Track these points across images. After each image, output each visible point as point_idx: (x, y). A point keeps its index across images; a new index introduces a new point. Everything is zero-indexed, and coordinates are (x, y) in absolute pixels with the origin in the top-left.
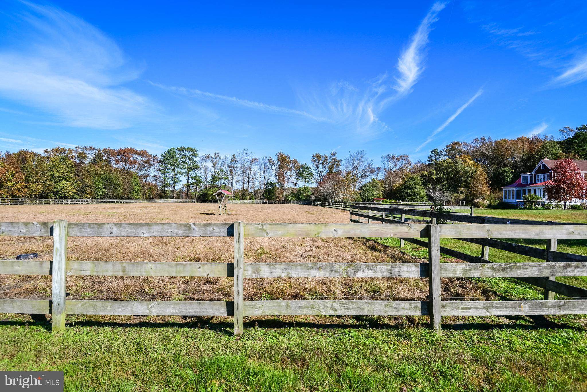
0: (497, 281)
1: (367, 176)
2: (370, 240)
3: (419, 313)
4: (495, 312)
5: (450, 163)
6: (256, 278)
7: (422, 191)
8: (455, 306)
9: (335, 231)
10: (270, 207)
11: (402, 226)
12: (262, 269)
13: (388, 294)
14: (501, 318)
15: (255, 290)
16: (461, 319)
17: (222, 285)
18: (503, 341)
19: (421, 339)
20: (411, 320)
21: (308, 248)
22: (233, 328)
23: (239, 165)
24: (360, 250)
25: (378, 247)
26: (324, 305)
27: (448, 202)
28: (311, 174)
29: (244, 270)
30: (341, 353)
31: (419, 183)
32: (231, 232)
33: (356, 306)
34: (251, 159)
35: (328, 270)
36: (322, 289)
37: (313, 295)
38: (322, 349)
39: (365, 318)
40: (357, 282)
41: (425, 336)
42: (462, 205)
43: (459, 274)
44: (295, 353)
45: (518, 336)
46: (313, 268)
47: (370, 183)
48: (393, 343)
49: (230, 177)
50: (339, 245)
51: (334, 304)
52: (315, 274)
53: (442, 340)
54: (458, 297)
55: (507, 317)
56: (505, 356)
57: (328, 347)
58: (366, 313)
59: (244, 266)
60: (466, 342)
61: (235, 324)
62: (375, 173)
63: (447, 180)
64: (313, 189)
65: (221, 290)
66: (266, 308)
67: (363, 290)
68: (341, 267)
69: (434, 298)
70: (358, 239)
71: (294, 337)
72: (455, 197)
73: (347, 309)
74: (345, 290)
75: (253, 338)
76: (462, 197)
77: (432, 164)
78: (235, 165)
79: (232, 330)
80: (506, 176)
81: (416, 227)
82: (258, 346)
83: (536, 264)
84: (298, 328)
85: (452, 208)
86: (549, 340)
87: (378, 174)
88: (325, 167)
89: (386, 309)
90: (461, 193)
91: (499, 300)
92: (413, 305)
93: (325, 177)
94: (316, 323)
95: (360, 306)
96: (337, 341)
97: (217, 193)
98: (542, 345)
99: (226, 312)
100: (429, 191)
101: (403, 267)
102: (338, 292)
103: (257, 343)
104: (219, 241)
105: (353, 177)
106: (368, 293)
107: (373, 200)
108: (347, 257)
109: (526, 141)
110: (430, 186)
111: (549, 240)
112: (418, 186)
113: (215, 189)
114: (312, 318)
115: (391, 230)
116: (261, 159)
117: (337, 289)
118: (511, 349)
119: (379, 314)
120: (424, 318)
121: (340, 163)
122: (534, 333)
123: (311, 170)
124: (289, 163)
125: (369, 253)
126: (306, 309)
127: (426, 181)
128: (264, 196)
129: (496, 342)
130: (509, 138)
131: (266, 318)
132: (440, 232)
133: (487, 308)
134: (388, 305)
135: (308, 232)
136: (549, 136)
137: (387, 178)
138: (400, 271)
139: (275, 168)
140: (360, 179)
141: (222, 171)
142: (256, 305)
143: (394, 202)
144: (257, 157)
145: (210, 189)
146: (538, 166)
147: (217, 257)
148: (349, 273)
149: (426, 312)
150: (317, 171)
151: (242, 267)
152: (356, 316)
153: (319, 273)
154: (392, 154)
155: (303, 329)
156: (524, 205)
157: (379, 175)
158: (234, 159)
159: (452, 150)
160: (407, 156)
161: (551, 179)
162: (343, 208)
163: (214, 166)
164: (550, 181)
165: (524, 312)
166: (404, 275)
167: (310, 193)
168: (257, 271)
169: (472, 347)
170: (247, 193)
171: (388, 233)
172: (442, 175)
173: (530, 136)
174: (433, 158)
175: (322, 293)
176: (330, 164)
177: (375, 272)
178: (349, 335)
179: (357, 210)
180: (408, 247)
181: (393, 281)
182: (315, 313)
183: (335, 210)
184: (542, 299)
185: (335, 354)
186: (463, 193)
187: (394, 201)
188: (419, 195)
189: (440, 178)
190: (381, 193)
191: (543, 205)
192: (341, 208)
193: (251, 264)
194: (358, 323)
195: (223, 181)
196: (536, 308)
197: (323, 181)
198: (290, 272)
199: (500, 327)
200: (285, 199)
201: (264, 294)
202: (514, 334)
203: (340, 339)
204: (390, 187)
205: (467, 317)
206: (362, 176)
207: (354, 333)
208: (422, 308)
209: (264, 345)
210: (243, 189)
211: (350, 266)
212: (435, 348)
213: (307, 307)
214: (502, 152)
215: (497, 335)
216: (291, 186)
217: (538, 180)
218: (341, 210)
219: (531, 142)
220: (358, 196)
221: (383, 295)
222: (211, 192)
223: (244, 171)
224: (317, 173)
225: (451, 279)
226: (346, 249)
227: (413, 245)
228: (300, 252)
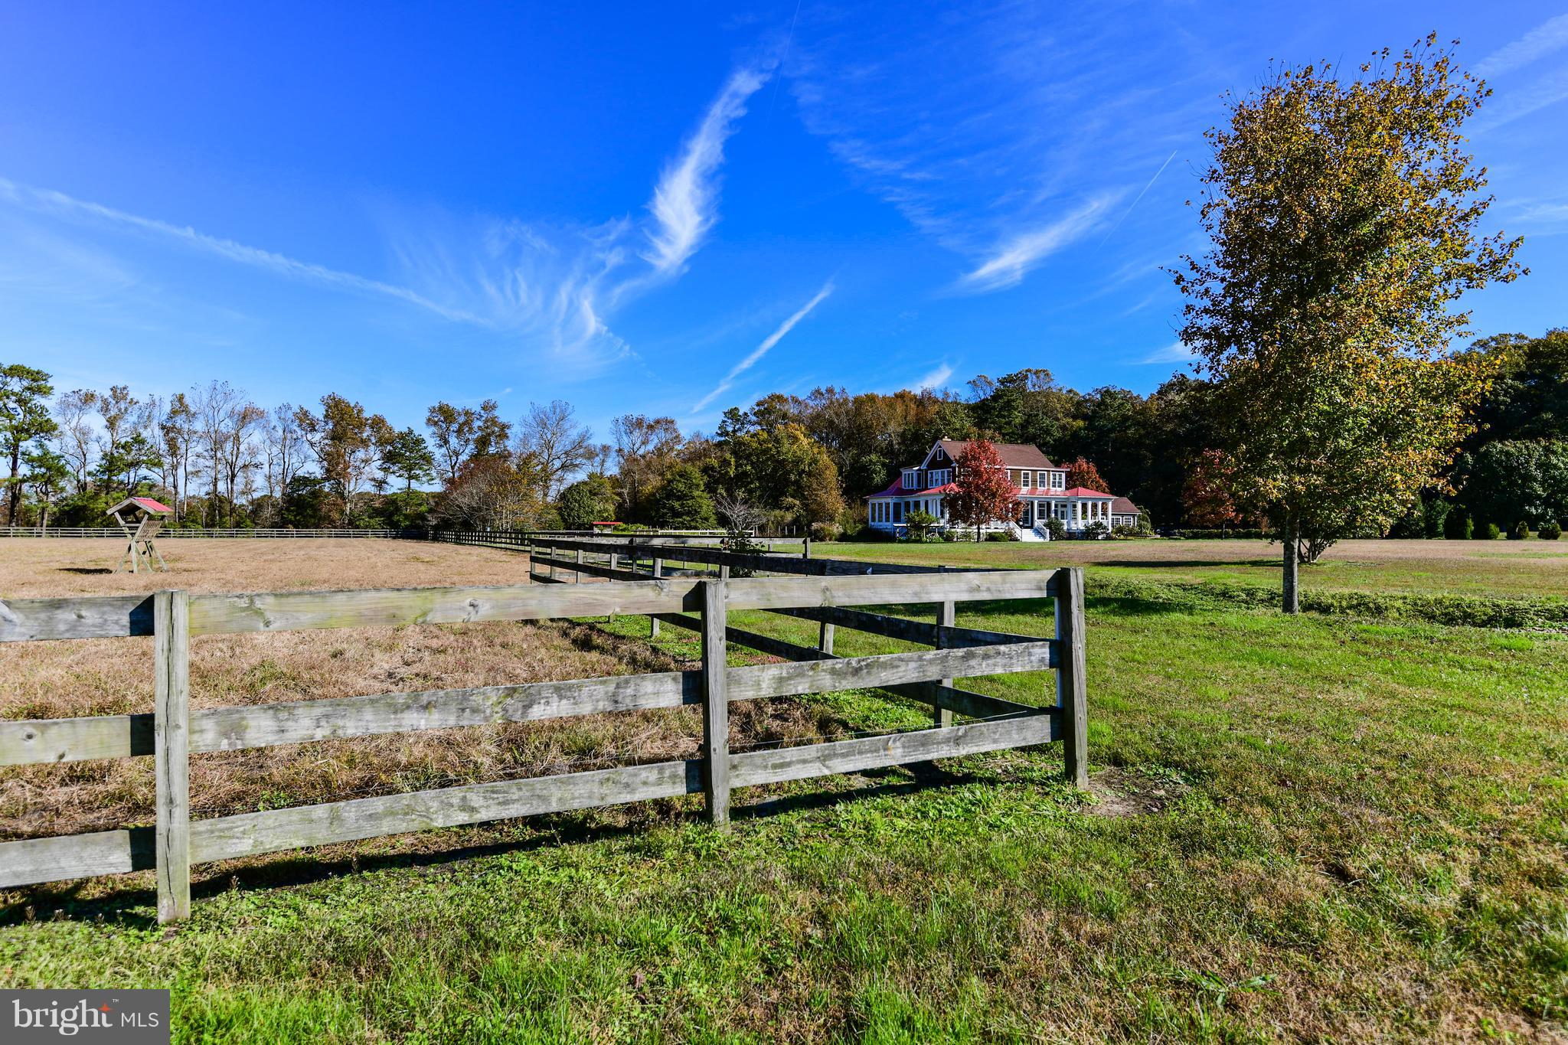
0: (849, 697)
1: (577, 466)
2: (579, 624)
3: (681, 789)
4: (840, 766)
5: (764, 441)
6: (242, 751)
7: (706, 505)
8: (759, 761)
9: (472, 605)
10: (300, 548)
11: (641, 587)
12: (252, 723)
13: (614, 751)
14: (853, 777)
15: (238, 786)
16: (775, 791)
17: (124, 782)
18: (854, 826)
19: (685, 850)
20: (663, 807)
21: (411, 655)
22: (155, 904)
23: (199, 426)
24: (552, 650)
25: (598, 640)
26: (442, 802)
27: (762, 530)
28: (427, 459)
29: (192, 732)
30: (484, 919)
31: (698, 486)
32: (142, 621)
33: (527, 794)
34: (240, 408)
35: (453, 707)
36: (443, 759)
37: (418, 779)
38: (431, 918)
39: (555, 819)
40: (539, 731)
41: (694, 841)
42: (791, 535)
43: (767, 691)
44: (351, 943)
45: (884, 811)
46: (408, 707)
47: (585, 483)
48: (618, 871)
49: (167, 461)
50: (498, 641)
51: (468, 796)
52: (415, 723)
53: (730, 845)
54: (770, 741)
55: (865, 773)
56: (855, 859)
57: (450, 911)
58: (554, 807)
59: (191, 719)
60: (781, 840)
61: (162, 890)
62: (597, 459)
63: (759, 479)
64: (434, 497)
65: (121, 798)
66: (264, 833)
67: (554, 750)
68: (490, 698)
69: (715, 750)
70: (549, 623)
71: (353, 901)
72: (775, 516)
73: (505, 803)
74: (508, 756)
75: (221, 922)
76: (789, 517)
77: (726, 443)
78: (186, 426)
79: (151, 910)
80: (875, 472)
81: (675, 588)
82: (235, 944)
83: (914, 655)
84: (366, 873)
85: (766, 541)
86: (940, 811)
87: (603, 461)
88: (467, 441)
89: (605, 790)
90: (787, 509)
91: (851, 737)
92: (667, 773)
93: (466, 465)
94: (422, 851)
95: (538, 792)
96: (475, 890)
97: (118, 507)
98: (926, 825)
99: (130, 862)
100: (720, 503)
101: (645, 683)
102: (487, 761)
103: (234, 933)
104: (120, 652)
105: (540, 467)
106: (565, 757)
107: (591, 527)
108: (518, 671)
109: (911, 400)
110: (723, 491)
111: (942, 604)
112: (696, 493)
113: (115, 495)
114: (410, 840)
115: (614, 596)
116: (272, 412)
117: (485, 755)
118: (869, 841)
119: (587, 803)
120: (695, 800)
121: (507, 431)
122: (912, 800)
123: (425, 448)
124: (361, 425)
125: (576, 657)
126: (391, 818)
127: (715, 480)
128: (283, 518)
129: (842, 830)
130: (880, 393)
131: (267, 860)
132: (726, 597)
133: (823, 759)
134: (608, 779)
135: (395, 611)
136: (952, 391)
137: (626, 473)
138: (638, 694)
139: (317, 437)
140: (559, 472)
141: (138, 440)
142: (231, 828)
143: (642, 529)
144: (260, 404)
145: (97, 494)
146: (931, 453)
147: (110, 698)
148: (510, 712)
149: (696, 786)
150: (444, 450)
151: (183, 721)
152: (532, 817)
153: (427, 720)
154: (636, 414)
155: (381, 873)
156: (907, 533)
157: (606, 465)
158: (180, 407)
159: (768, 411)
160: (672, 422)
161: (954, 481)
162: (514, 547)
163: (111, 424)
164: (953, 485)
165: (893, 758)
166: (648, 704)
167: (423, 508)
168: (236, 729)
169: (794, 850)
170: (228, 508)
171: (607, 606)
172: (749, 468)
173: (917, 391)
174: (730, 429)
175: (443, 770)
176: (480, 433)
177: (575, 704)
178: (510, 868)
179: (549, 551)
180: (669, 636)
181: (628, 720)
182: (417, 824)
183: (493, 551)
184: (930, 728)
185: (468, 924)
186: (792, 509)
187: (641, 527)
188: (699, 513)
189: (745, 473)
190: (611, 508)
191: (941, 534)
192: (508, 546)
193: (215, 713)
194: (535, 834)
195: (143, 471)
196: (916, 748)
197: (460, 477)
198: (340, 723)
199: (849, 796)
200: (352, 523)
201: (268, 792)
202: (876, 809)
203: (485, 884)
204: (634, 493)
205: (786, 785)
206: (563, 467)
207: (523, 861)
208: (687, 777)
209: (254, 937)
210: (212, 496)
211: (511, 692)
212: (714, 865)
213: (391, 813)
214: (866, 421)
215: (844, 815)
216: (368, 487)
217: (932, 481)
218: (509, 552)
219: (921, 402)
220: (553, 515)
221: (603, 755)
222: (100, 505)
223: (218, 444)
224: (444, 456)
225: (757, 703)
226: (516, 651)
227: (680, 629)
228: (386, 666)
